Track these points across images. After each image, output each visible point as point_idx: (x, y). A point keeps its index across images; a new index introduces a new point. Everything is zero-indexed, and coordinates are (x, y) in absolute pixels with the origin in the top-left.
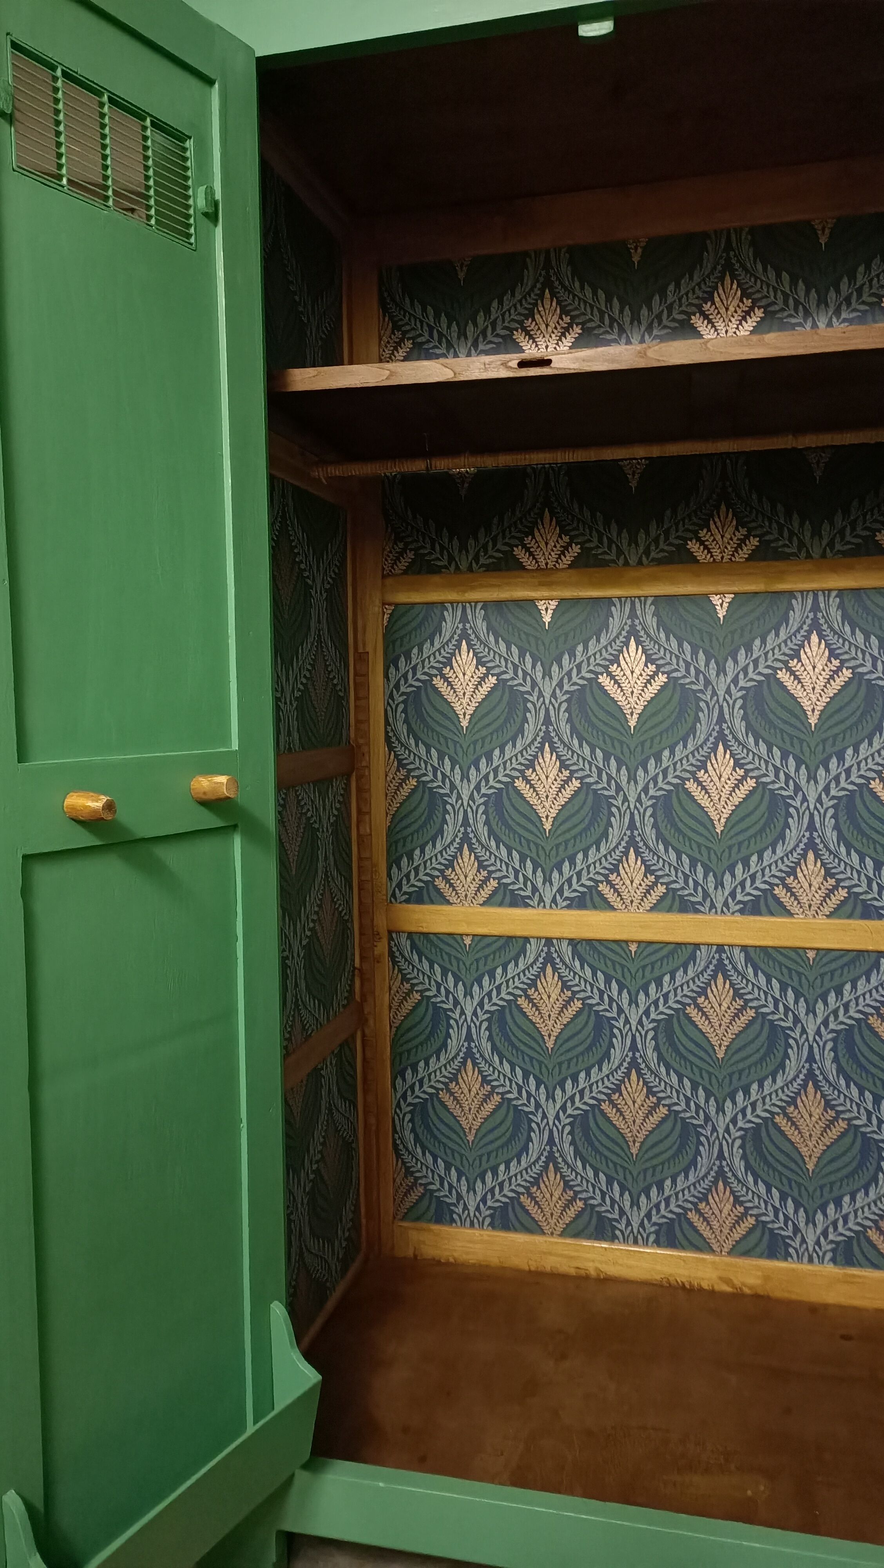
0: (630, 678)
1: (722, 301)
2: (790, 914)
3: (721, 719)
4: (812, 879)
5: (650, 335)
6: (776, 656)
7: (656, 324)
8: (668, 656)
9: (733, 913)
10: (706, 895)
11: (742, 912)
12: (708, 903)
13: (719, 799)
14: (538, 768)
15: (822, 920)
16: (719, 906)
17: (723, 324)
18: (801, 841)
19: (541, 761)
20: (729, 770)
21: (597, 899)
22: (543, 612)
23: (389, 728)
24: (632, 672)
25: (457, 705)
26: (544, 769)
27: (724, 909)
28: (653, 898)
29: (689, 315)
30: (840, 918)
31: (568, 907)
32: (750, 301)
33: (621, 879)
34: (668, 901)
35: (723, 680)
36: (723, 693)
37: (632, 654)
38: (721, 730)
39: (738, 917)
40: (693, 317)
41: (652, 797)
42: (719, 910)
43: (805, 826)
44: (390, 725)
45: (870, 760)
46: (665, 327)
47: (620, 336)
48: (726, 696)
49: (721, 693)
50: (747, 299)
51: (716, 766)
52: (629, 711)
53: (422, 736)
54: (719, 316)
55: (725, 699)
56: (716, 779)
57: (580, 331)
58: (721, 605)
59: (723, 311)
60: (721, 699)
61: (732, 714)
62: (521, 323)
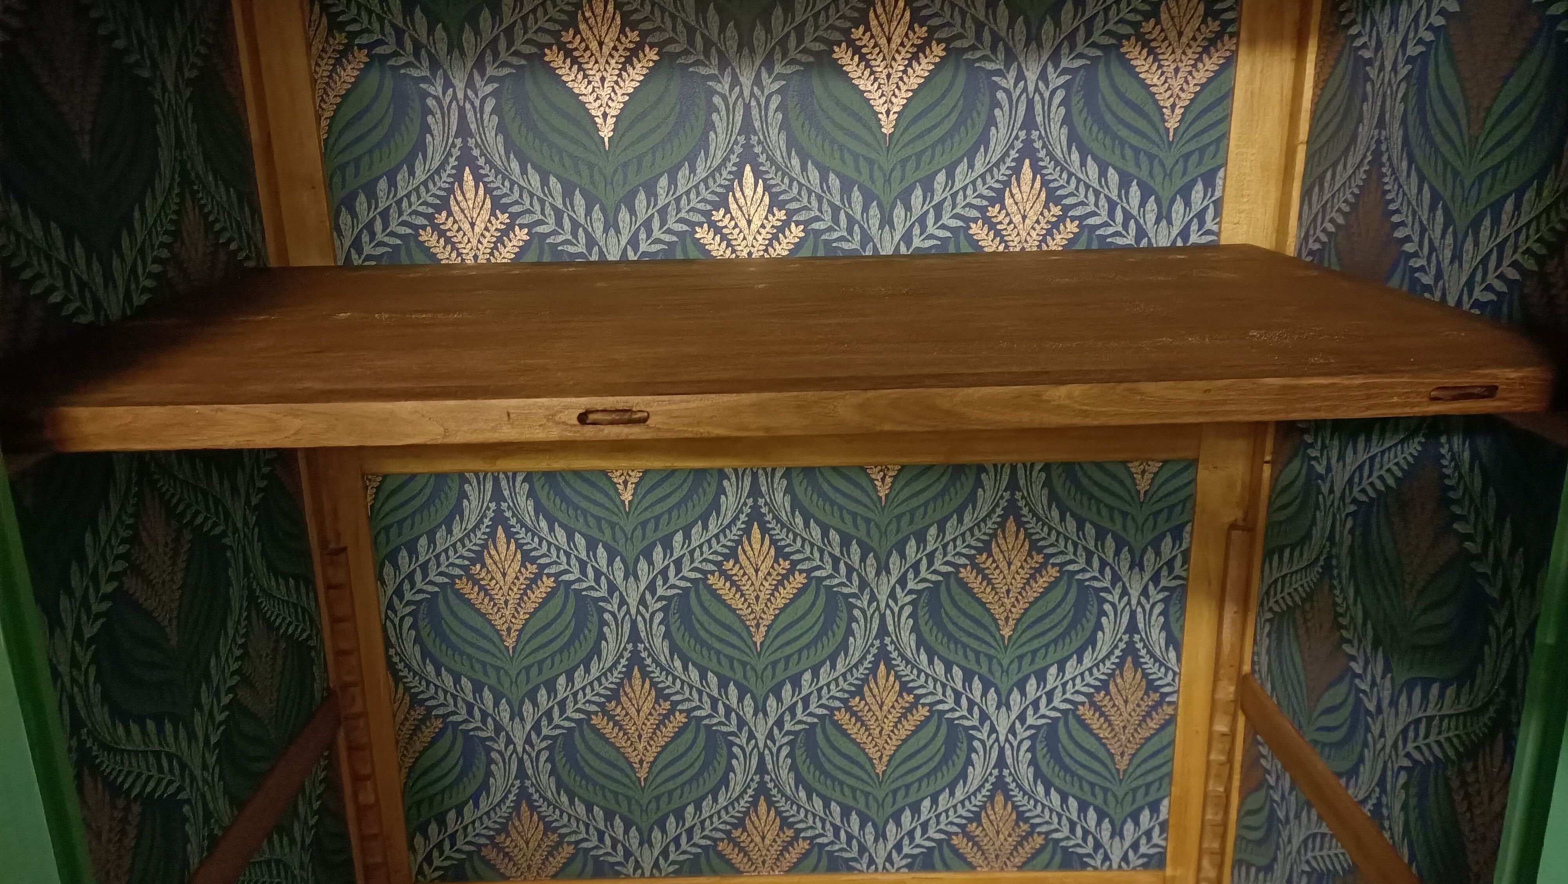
0: (754, 578)
1: (881, 25)
2: (972, 867)
3: (883, 631)
4: (1001, 824)
5: (770, 71)
6: (958, 550)
7: (778, 56)
8: (808, 549)
9: (898, 870)
10: (863, 849)
11: (910, 867)
12: (865, 859)
13: (880, 732)
14: (624, 699)
15: (1012, 874)
16: (880, 861)
17: (883, 64)
18: (987, 780)
19: (628, 690)
20: (893, 697)
21: (715, 860)
22: (621, 487)
23: (392, 652)
24: (757, 571)
25: (498, 617)
26: (634, 702)
27: (887, 864)
28: (793, 856)
29: (832, 44)
30: (1034, 869)
31: (677, 873)
32: (925, 29)
33: (749, 835)
34: (812, 859)
35: (885, 580)
36: (885, 597)
37: (756, 546)
38: (883, 646)
39: (906, 876)
40: (836, 49)
41: (788, 733)
42: (880, 867)
43: (993, 762)
44: (393, 647)
45: (1078, 680)
46: (792, 62)
47: (722, 70)
48: (890, 601)
49: (883, 597)
50: (921, 26)
51: (875, 691)
52: (754, 623)
53: (444, 660)
54: (877, 50)
55: (887, 605)
56: (875, 708)
57: (656, 58)
58: (883, 479)
59: (883, 41)
60: (883, 605)
61: (897, 625)
62: (556, 35)
